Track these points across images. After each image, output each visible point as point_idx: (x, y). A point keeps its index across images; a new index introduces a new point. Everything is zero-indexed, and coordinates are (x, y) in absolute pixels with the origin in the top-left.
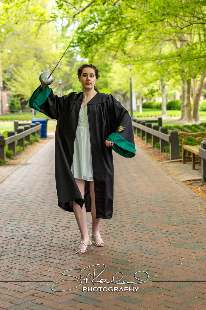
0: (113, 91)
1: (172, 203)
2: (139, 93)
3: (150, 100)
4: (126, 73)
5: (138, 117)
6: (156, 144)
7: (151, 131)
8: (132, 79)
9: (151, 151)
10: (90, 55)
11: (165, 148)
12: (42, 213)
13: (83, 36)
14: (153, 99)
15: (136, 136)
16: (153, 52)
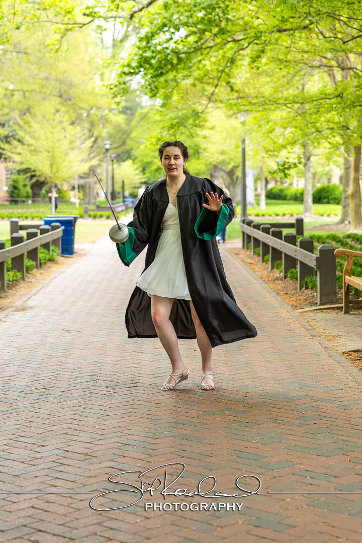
0: (210, 163)
1: (318, 403)
2: (260, 168)
3: (282, 183)
4: (235, 129)
5: (257, 215)
6: (291, 270)
7: (280, 246)
8: (247, 142)
9: (280, 285)
10: (161, 91)
11: (308, 279)
12: (39, 420)
13: (148, 54)
14: (288, 181)
15: (252, 253)
16: (287, 89)
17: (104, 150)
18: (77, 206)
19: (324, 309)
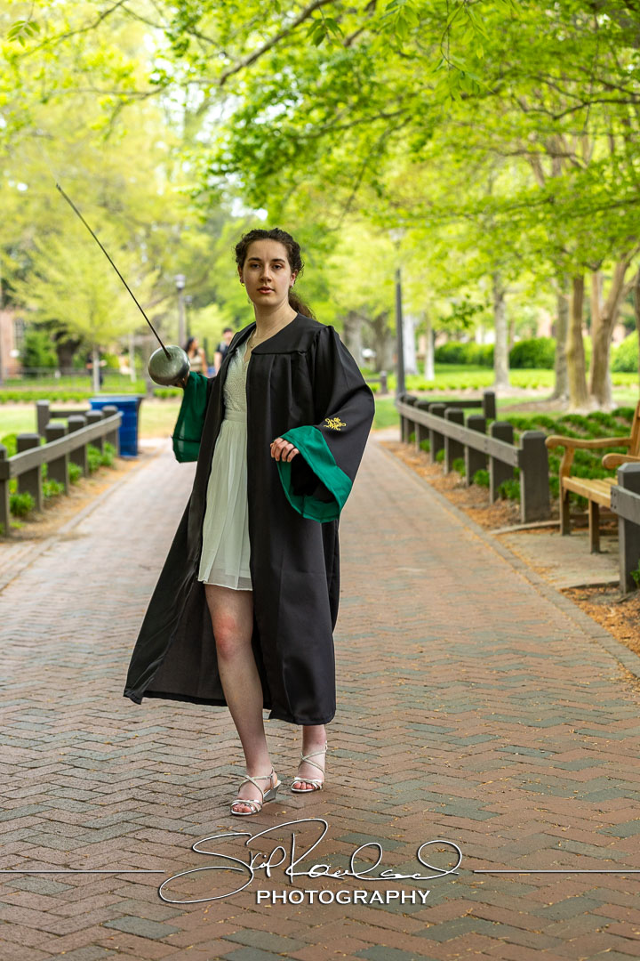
0: (345, 309)
1: (528, 658)
2: (423, 315)
3: (459, 336)
4: (383, 254)
5: (422, 389)
6: (478, 472)
7: (461, 435)
8: (403, 275)
9: (463, 495)
10: (271, 198)
11: (505, 485)
13: (249, 141)
14: (468, 334)
15: (417, 448)
16: (466, 190)
17: (174, 290)
18: (133, 378)
19: (531, 528)
